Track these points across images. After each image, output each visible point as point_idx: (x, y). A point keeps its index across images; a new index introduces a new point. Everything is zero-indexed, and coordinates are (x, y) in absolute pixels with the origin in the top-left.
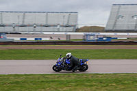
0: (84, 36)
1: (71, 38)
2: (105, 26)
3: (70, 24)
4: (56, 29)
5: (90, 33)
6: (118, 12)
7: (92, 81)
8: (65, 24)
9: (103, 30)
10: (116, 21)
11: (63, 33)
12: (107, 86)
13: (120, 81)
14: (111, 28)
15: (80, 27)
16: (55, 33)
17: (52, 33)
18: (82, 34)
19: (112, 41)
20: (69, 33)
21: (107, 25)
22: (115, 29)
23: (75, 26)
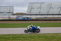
0: (17, 17)
1: (11, 18)
2: (26, 13)
3: (10, 12)
4: (4, 14)
5: (19, 16)
6: (32, 6)
7: (20, 37)
8: (8, 12)
9: (25, 14)
10: (31, 10)
11: (7, 16)
12: (27, 39)
13: (32, 37)
14: (28, 14)
15: (15, 13)
16: (4, 16)
17: (2, 16)
18: (16, 16)
19: (29, 19)
20: (10, 16)
21: (27, 12)
22: (30, 14)
23: (12, 13)
